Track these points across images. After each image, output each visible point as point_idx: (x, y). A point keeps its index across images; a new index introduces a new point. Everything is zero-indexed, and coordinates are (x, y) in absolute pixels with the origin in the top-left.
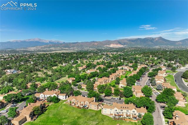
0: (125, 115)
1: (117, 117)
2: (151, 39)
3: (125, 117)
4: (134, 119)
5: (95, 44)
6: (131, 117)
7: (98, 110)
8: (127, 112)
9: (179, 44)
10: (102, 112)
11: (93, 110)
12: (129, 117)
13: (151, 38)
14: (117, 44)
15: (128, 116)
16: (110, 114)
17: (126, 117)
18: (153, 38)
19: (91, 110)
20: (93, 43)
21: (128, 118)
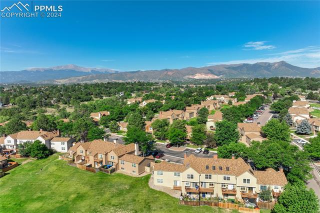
0: (218, 192)
1: (195, 196)
2: (267, 65)
3: (218, 198)
4: (248, 205)
5: (169, 73)
6: (239, 196)
7: (141, 176)
8: (227, 182)
9: (316, 73)
10: (150, 181)
11: (126, 177)
12: (232, 198)
13: (266, 63)
14: (207, 73)
15: (227, 195)
16: (172, 187)
17: (221, 196)
18: (269, 64)
19: (120, 175)
20: (165, 73)
21: (228, 200)
